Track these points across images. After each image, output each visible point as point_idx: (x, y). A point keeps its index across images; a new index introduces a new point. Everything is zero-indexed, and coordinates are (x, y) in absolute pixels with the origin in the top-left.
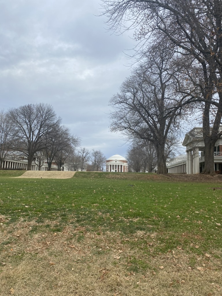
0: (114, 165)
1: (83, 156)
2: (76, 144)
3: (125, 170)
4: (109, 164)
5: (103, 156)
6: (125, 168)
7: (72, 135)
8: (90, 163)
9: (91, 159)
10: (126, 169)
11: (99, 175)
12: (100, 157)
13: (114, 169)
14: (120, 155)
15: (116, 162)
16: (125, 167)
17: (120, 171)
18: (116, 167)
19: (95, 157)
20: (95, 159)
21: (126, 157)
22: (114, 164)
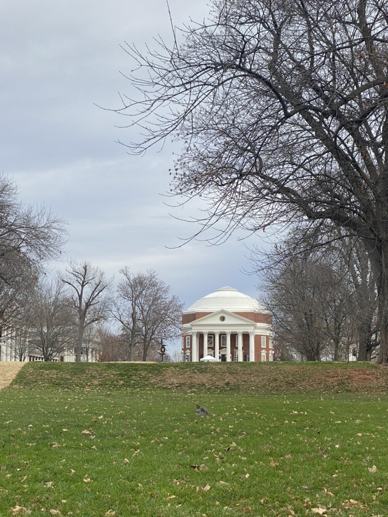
0: (214, 335)
1: (80, 297)
2: (43, 248)
3: (263, 353)
4: (196, 330)
5: (168, 298)
6: (264, 346)
7: (23, 210)
8: (114, 328)
9: (114, 309)
10: (267, 349)
11: (121, 375)
12: (156, 299)
13: (213, 348)
14: (239, 291)
15: (223, 319)
16: (263, 340)
17: (241, 359)
18: (225, 344)
19: (134, 299)
20: (134, 309)
21: (262, 300)
22: (217, 331)
